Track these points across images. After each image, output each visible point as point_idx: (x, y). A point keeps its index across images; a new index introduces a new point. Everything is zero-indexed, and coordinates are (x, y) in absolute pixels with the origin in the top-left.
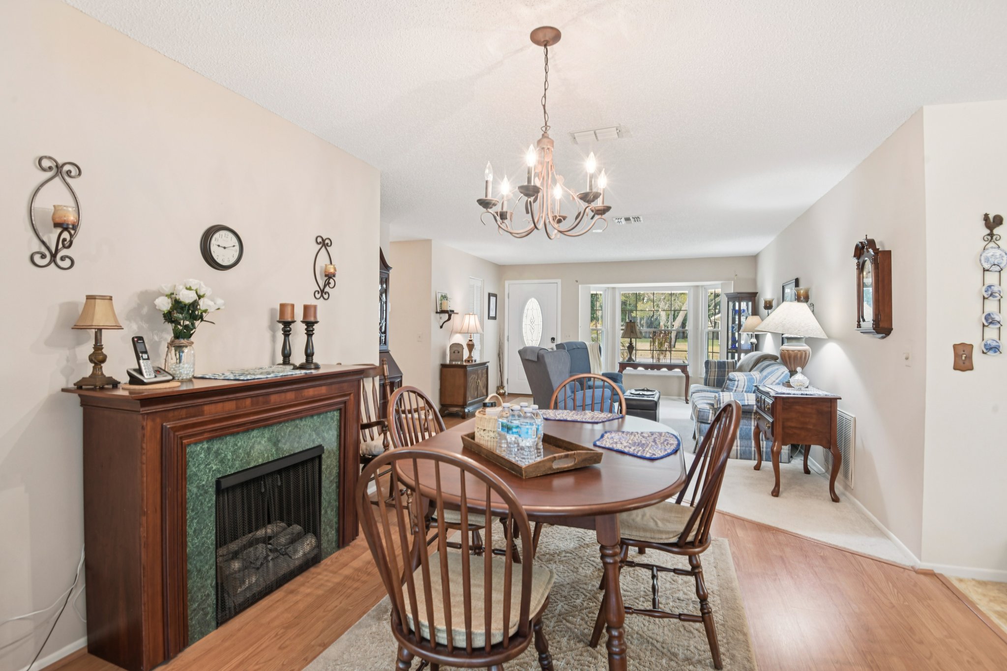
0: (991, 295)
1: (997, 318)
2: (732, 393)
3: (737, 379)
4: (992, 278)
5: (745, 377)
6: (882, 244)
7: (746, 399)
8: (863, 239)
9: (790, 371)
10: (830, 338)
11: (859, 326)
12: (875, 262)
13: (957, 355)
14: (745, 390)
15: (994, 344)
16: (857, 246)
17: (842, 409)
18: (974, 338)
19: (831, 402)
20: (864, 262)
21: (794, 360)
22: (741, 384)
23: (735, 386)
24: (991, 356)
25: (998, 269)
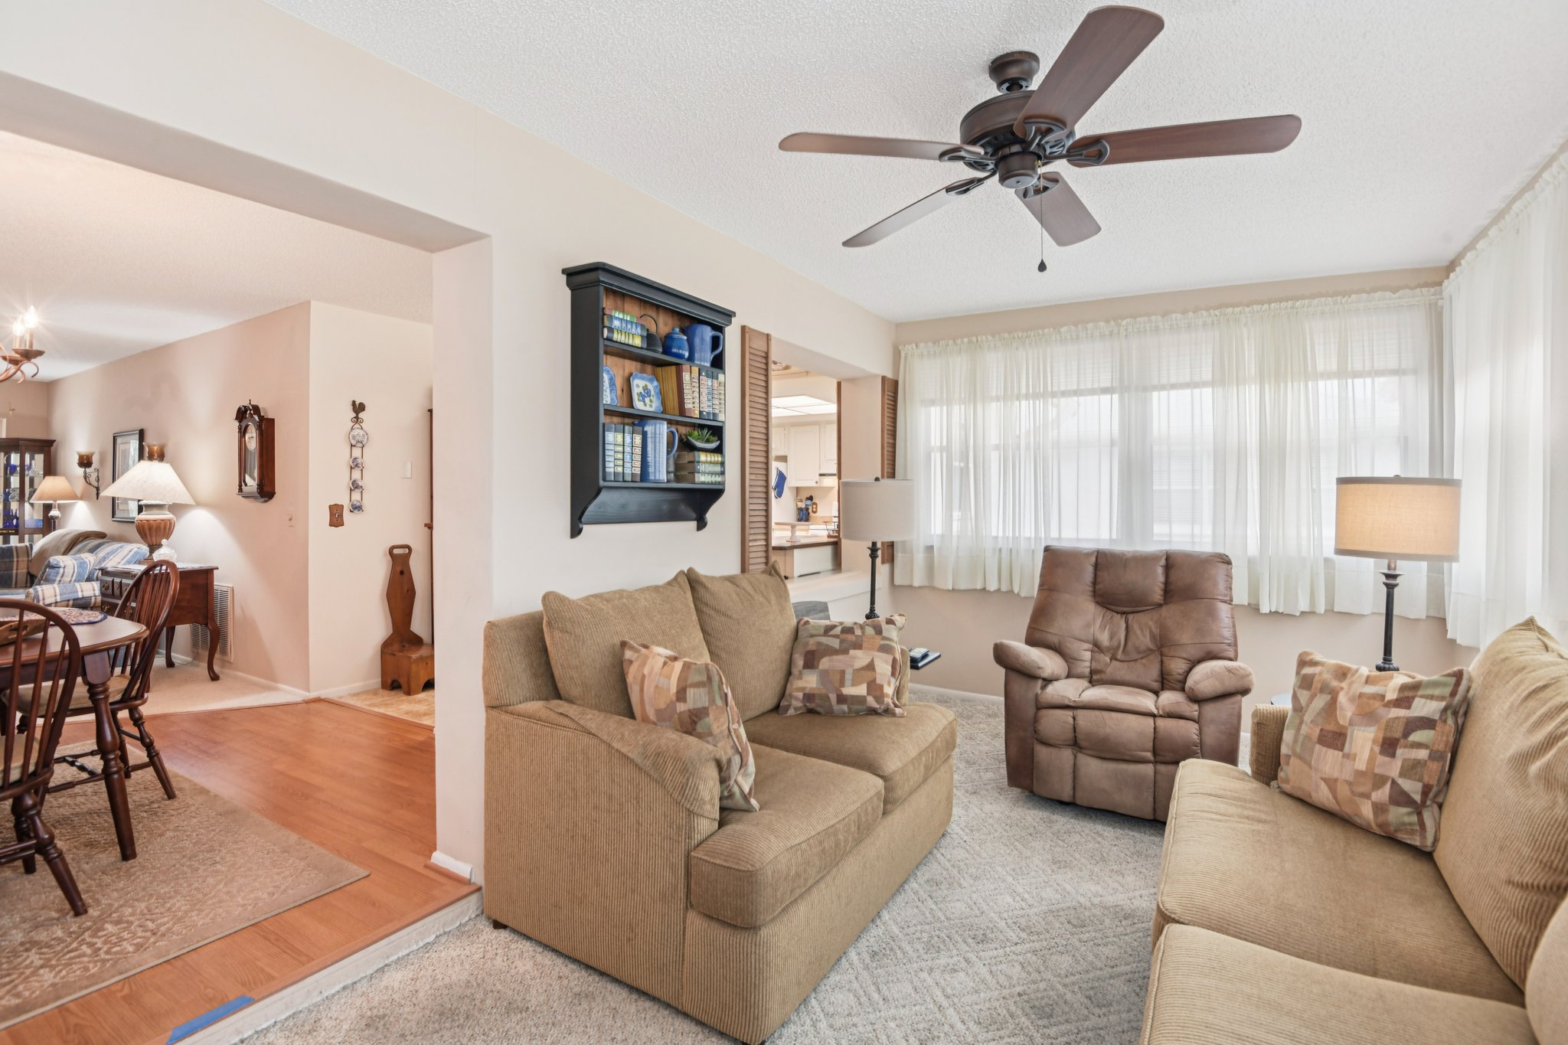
0: (356, 465)
1: (360, 484)
2: (56, 585)
3: (62, 565)
4: (357, 452)
5: (75, 562)
6: (266, 412)
7: (79, 590)
8: (246, 404)
9: (149, 546)
10: (199, 504)
11: (240, 490)
12: (259, 428)
13: (332, 514)
14: (74, 578)
15: (358, 504)
16: (239, 409)
17: (220, 582)
18: (344, 500)
19: (207, 574)
20: (247, 426)
21: (156, 531)
22: (69, 571)
23: (60, 575)
24: (357, 515)
25: (361, 445)
